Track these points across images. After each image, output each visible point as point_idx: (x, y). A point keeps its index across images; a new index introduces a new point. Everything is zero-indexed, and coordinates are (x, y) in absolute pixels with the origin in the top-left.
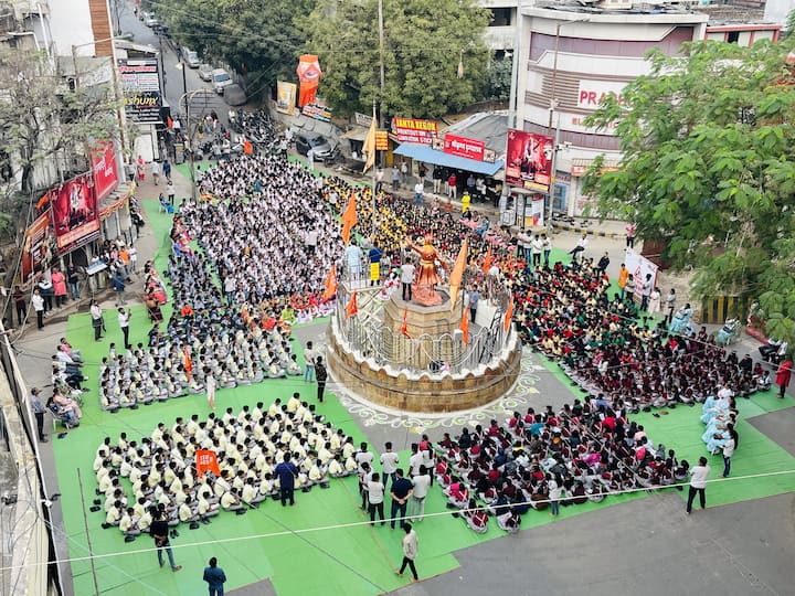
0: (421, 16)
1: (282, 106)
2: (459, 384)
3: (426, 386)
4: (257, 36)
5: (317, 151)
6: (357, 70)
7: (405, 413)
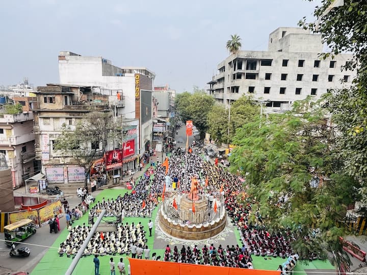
0: (242, 114)
1: (206, 140)
2: (190, 230)
3: (179, 228)
4: (201, 120)
5: (210, 153)
6: (221, 129)
7: (171, 237)
